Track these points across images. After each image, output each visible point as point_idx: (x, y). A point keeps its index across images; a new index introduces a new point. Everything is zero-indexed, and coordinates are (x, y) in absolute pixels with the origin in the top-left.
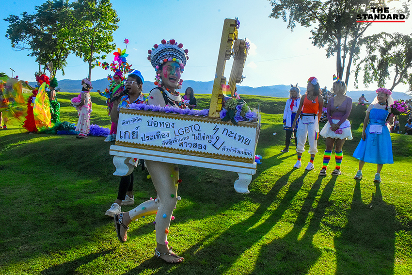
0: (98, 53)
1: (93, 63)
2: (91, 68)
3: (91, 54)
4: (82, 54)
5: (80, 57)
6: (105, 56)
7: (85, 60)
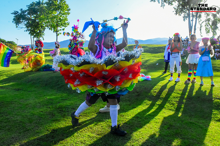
2: (57, 35)
6: (64, 29)
7: (54, 32)
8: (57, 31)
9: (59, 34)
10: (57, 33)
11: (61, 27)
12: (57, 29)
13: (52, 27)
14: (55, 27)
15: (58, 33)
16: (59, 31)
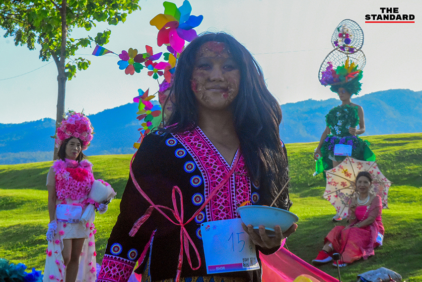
0: (84, 29)
1: (70, 60)
2: (63, 78)
3: (64, 32)
4: (33, 35)
5: (30, 47)
6: (107, 33)
7: (44, 57)
8: (61, 52)
9: (72, 68)
10: (60, 65)
11: (88, 26)
12: (63, 38)
13: (33, 28)
14: (50, 26)
15: (67, 61)
16: (74, 48)
